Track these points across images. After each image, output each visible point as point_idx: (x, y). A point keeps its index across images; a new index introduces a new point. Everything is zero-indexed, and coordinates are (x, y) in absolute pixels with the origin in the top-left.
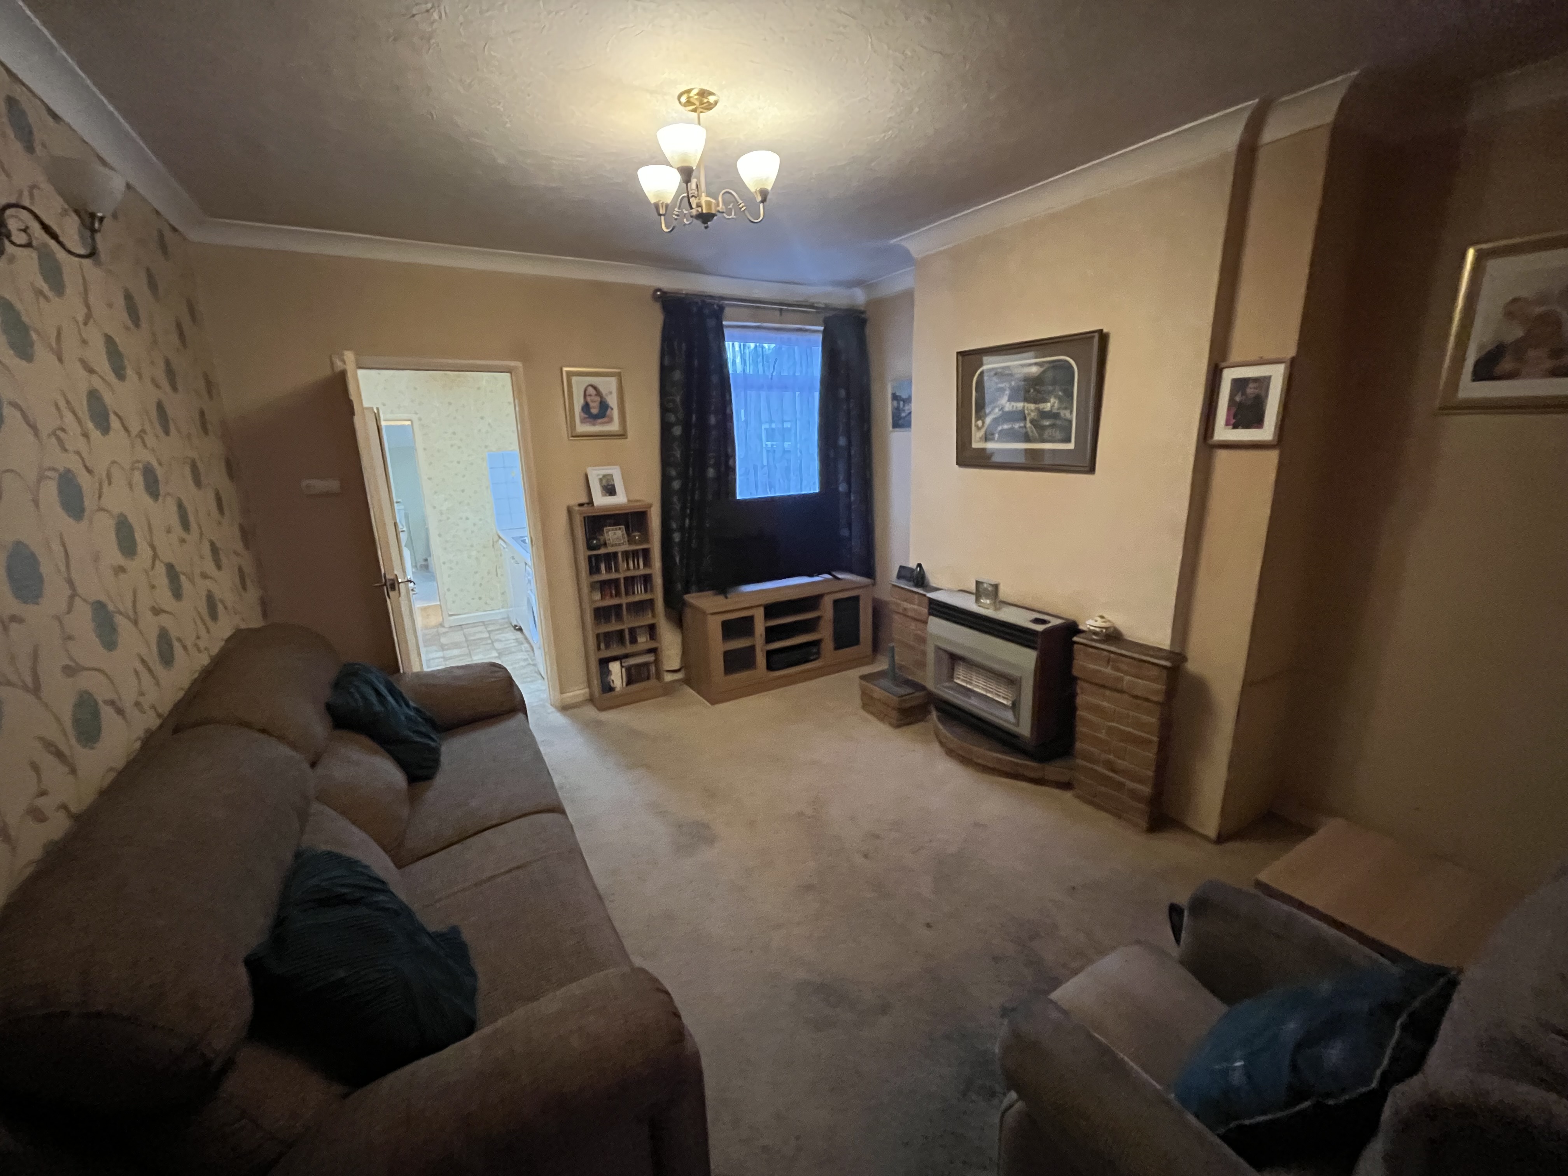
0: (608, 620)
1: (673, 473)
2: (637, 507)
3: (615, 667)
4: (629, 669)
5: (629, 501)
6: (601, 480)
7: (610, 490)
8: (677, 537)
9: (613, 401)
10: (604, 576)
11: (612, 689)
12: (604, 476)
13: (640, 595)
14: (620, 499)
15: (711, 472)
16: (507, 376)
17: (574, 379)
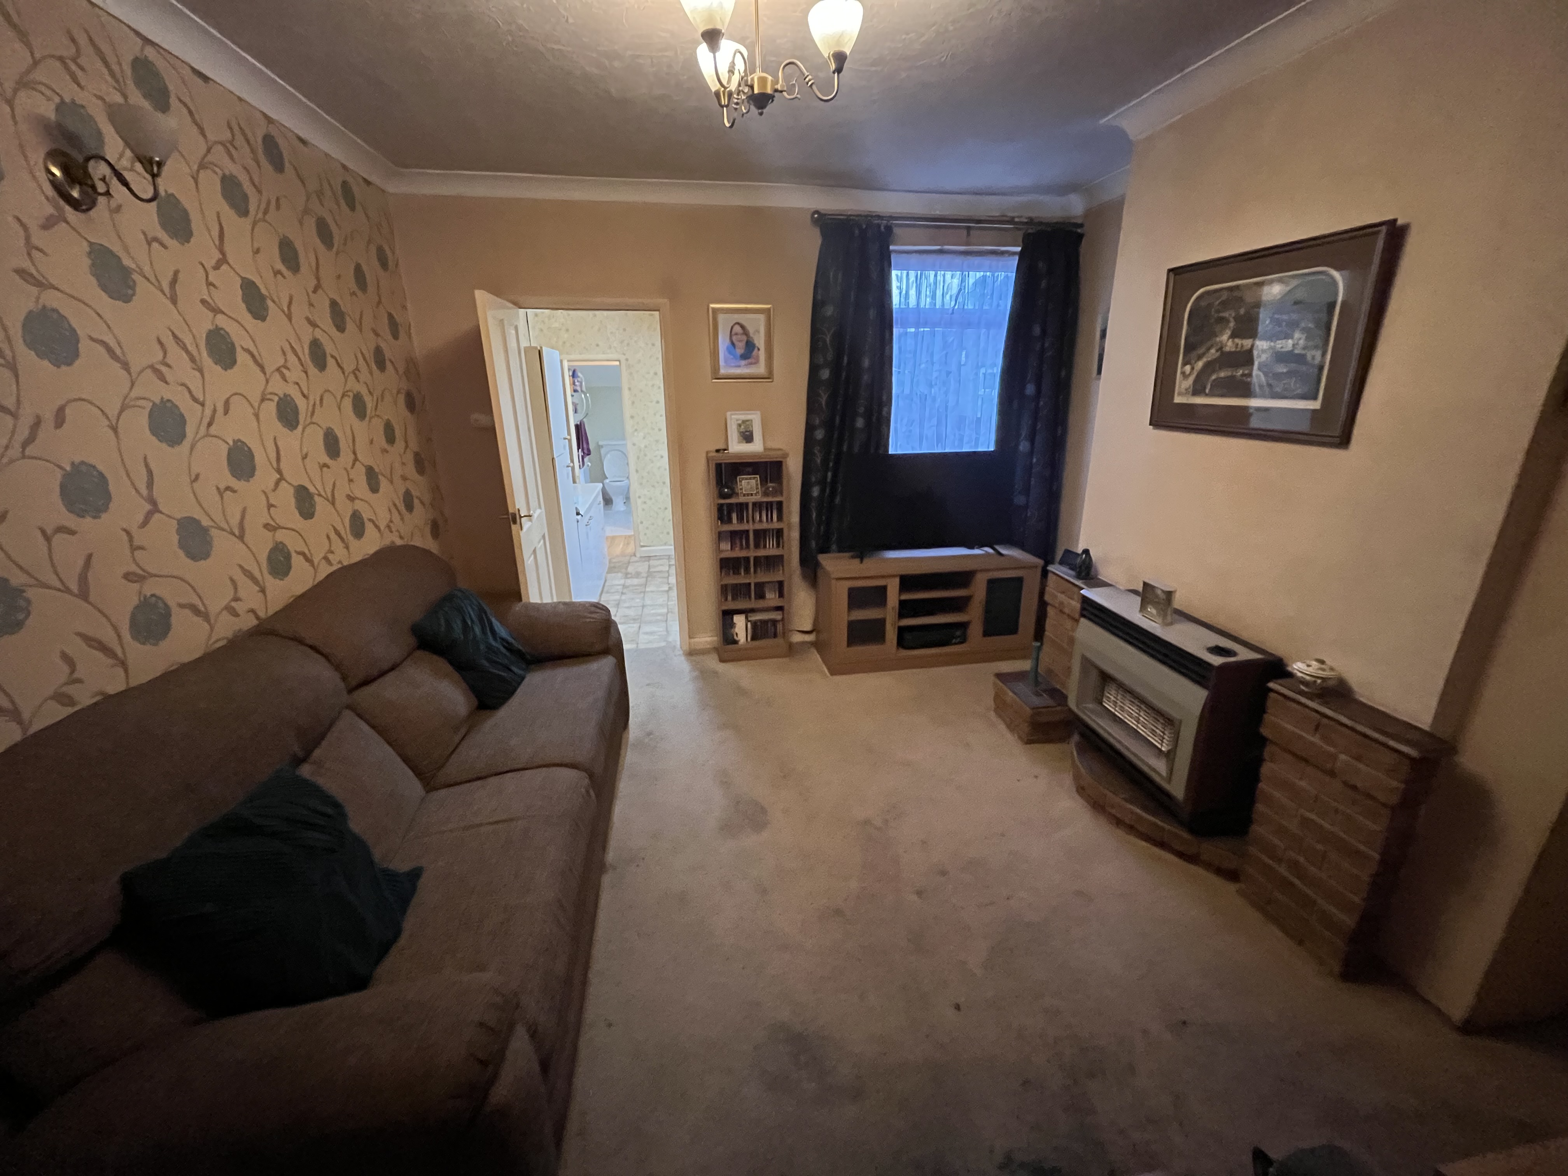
0: (737, 572)
1: (817, 422)
2: (774, 456)
3: (740, 621)
4: (755, 625)
5: (765, 449)
6: (740, 425)
7: (748, 437)
8: (816, 492)
9: (760, 341)
10: (735, 525)
11: (736, 642)
12: (744, 422)
13: (771, 550)
14: (756, 447)
15: (860, 423)
16: (658, 312)
17: (721, 317)
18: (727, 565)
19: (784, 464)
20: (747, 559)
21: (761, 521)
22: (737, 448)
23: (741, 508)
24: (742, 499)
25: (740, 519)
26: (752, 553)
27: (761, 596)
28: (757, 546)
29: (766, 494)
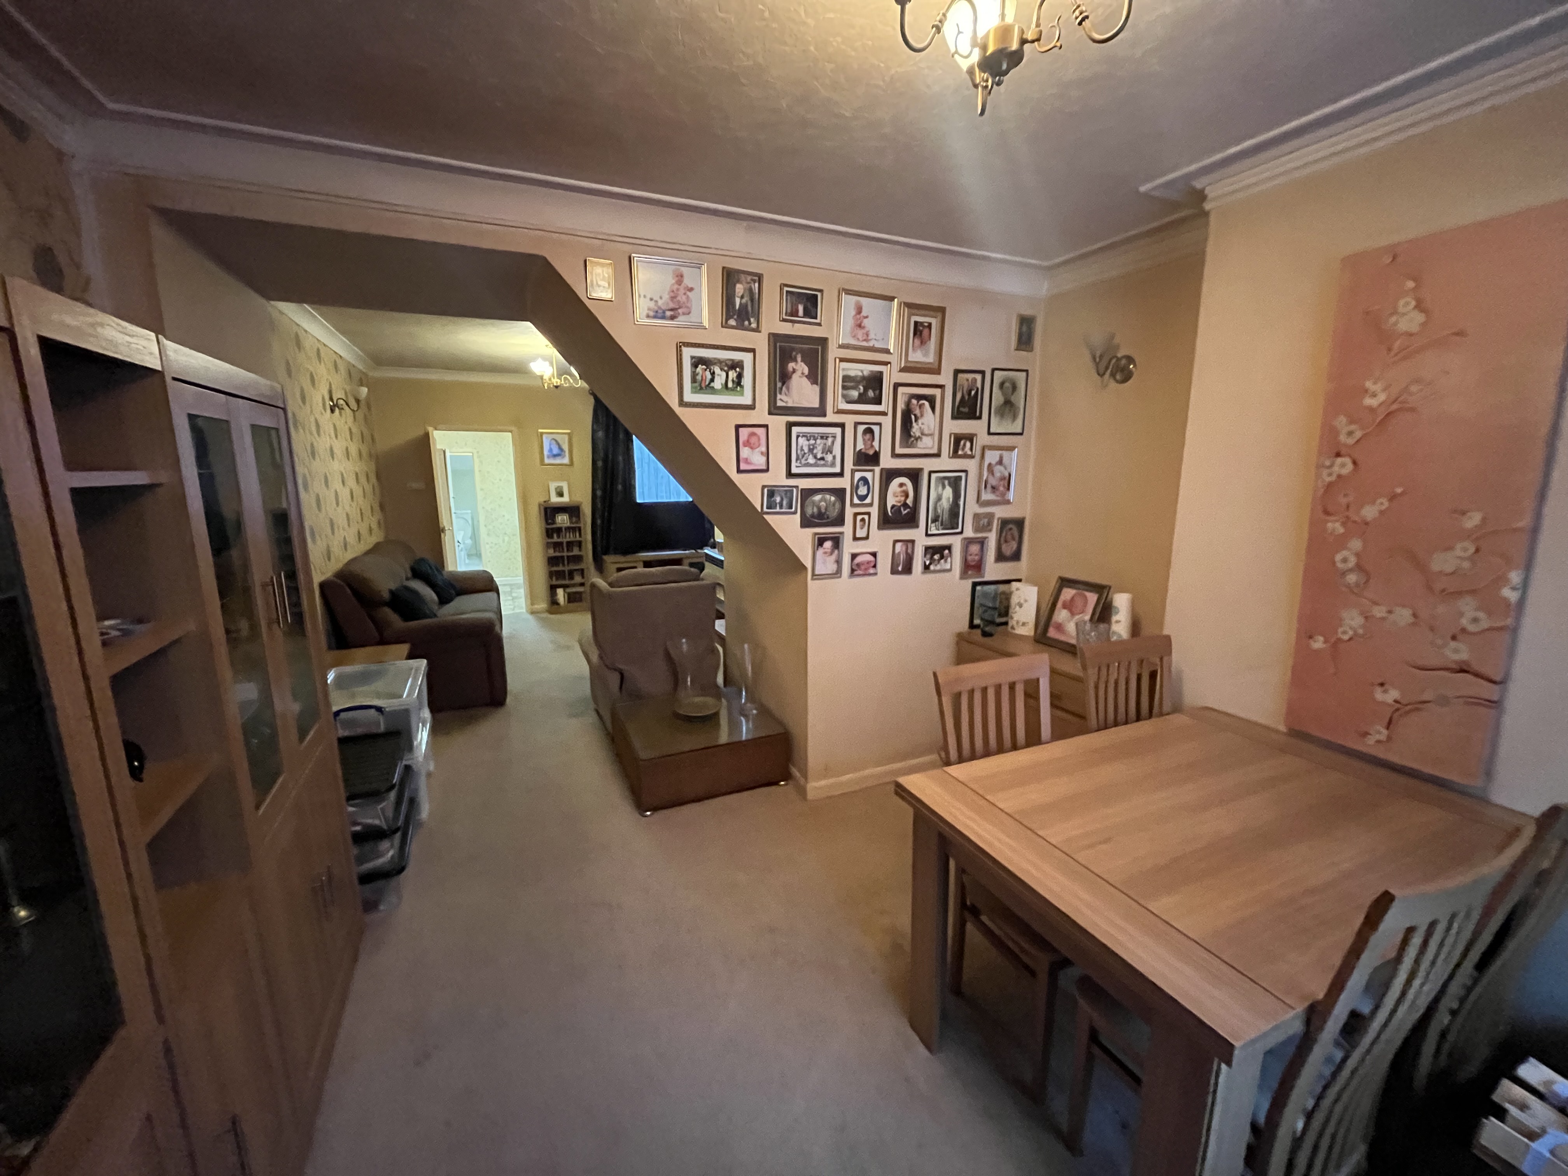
1: (598, 487)
2: (575, 504)
3: (560, 592)
4: (569, 594)
5: (570, 500)
6: (556, 489)
7: (560, 494)
8: (599, 522)
10: (556, 539)
11: (558, 604)
12: (558, 487)
14: (566, 499)
15: (620, 487)
16: (510, 434)
18: (552, 561)
19: (581, 508)
20: (563, 557)
21: (570, 537)
22: (555, 499)
23: (559, 530)
24: (558, 525)
25: (558, 537)
26: (565, 554)
27: (571, 577)
28: (568, 550)
29: (571, 522)
